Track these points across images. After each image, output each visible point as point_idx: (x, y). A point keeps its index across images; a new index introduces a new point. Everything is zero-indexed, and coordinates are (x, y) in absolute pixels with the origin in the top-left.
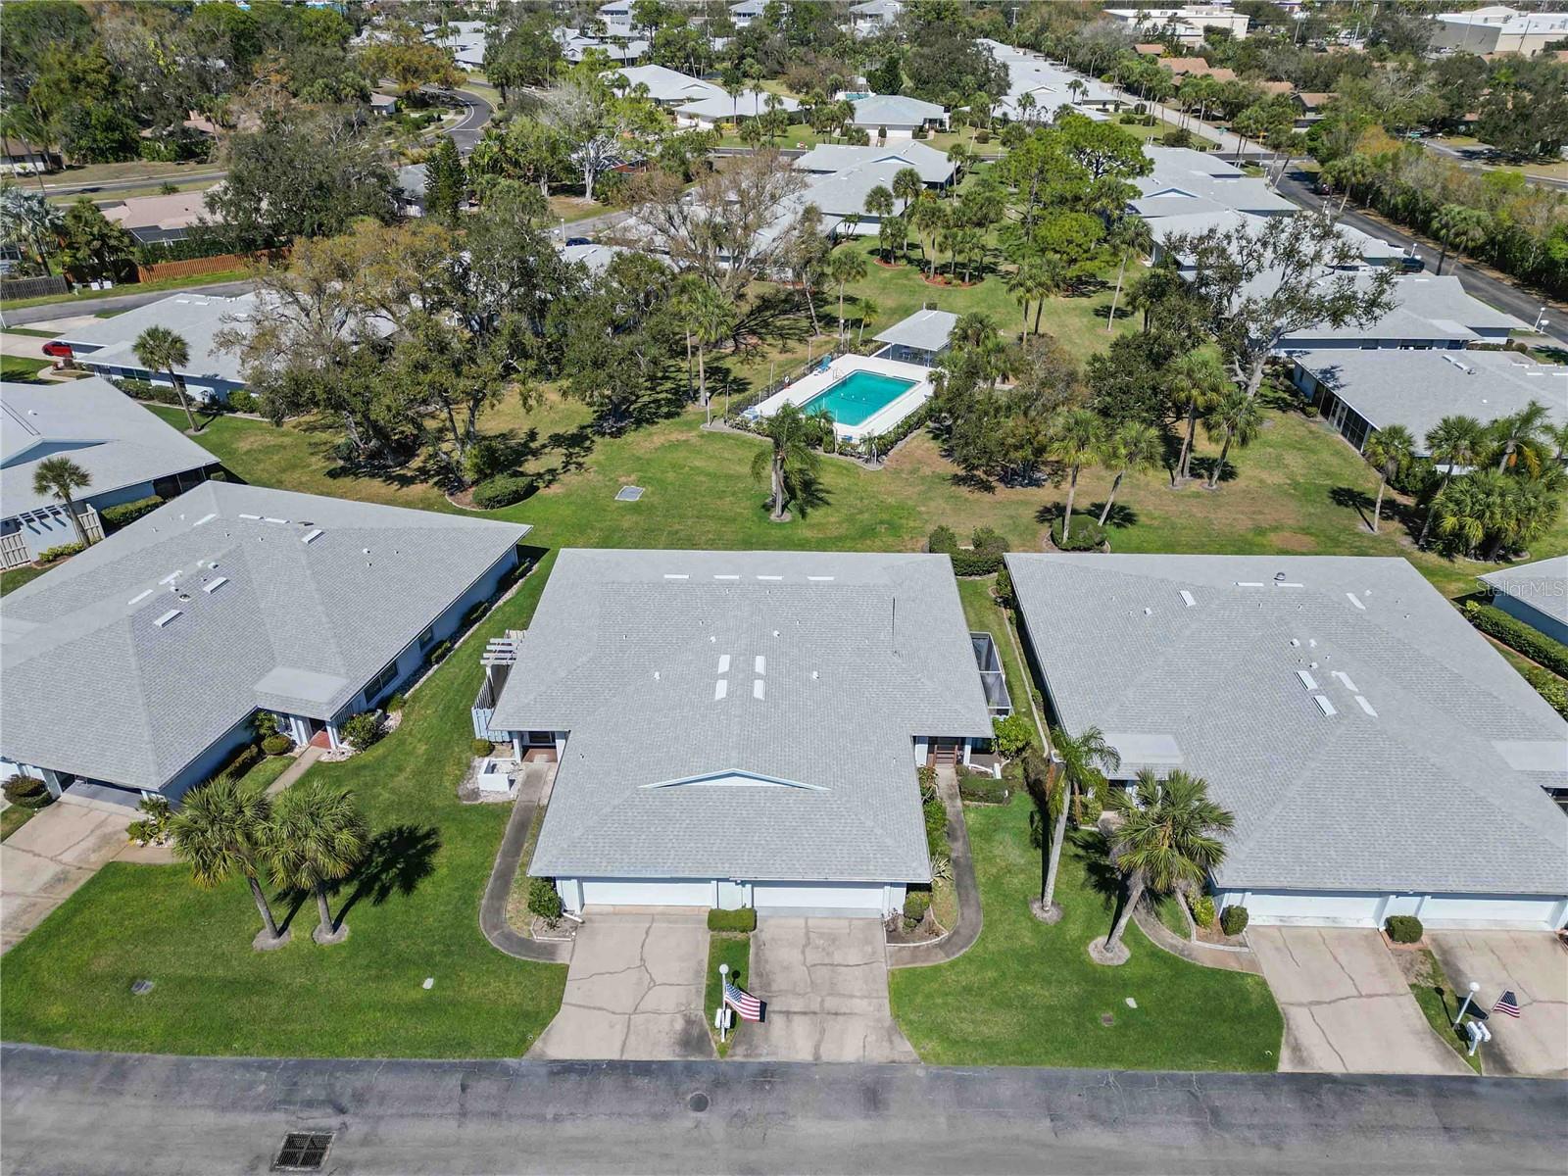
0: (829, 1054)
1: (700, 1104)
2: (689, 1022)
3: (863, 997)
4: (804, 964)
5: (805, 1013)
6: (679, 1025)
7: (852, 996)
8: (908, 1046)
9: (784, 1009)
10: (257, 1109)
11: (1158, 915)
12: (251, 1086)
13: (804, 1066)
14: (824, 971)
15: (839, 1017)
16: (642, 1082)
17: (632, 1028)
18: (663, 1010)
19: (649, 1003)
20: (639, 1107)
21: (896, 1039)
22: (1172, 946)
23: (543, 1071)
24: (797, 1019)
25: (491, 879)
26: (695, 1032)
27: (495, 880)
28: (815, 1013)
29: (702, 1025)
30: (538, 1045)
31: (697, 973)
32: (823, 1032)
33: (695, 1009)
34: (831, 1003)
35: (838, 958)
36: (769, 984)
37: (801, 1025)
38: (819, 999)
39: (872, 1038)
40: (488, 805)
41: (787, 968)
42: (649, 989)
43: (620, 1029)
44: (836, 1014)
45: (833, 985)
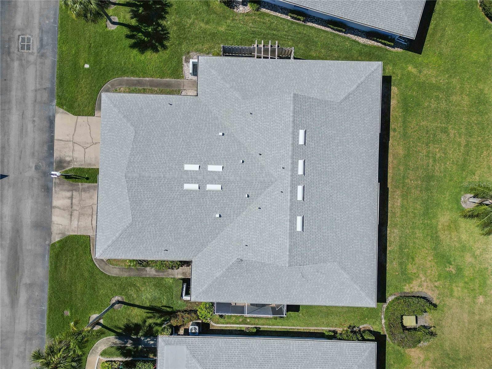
0: (55, 212)
1: (37, 168)
2: (69, 162)
3: (78, 224)
4: (93, 204)
5: (72, 204)
6: (68, 159)
7: (78, 222)
8: (57, 239)
9: (73, 196)
10: (40, 23)
12: (48, 18)
13: (51, 203)
14: (90, 211)
15: (70, 216)
16: (46, 148)
17: (67, 142)
18: (74, 153)
19: (77, 147)
20: (37, 148)
21: (60, 235)
22: (97, 348)
23: (51, 114)
24: (69, 201)
25: (137, 78)
26: (65, 165)
27: (137, 80)
28: (72, 208)
29: (67, 167)
30: (61, 110)
31: (90, 164)
32: (64, 210)
33: (74, 164)
34: (76, 214)
36: (84, 191)
37: (67, 202)
38: (77, 209)
39: (61, 227)
41: (91, 197)
42: (83, 147)
43: (68, 138)
44: (71, 215)
45: (83, 214)
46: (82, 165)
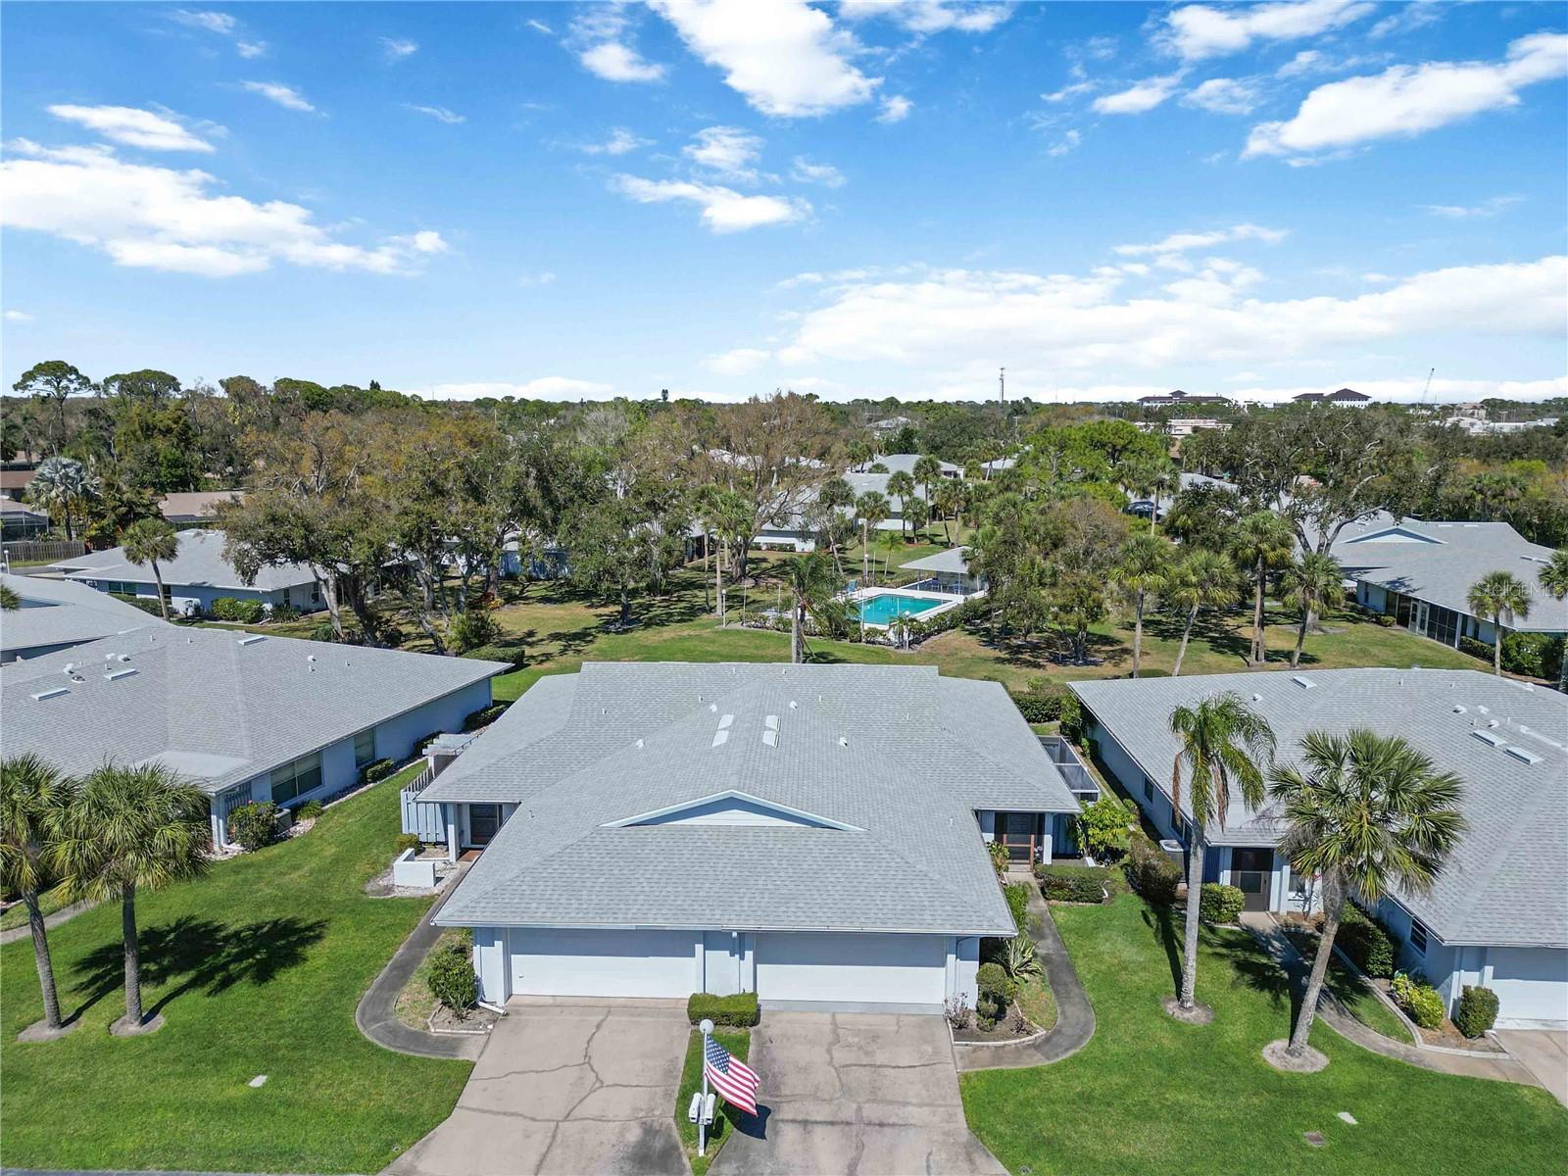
2: (649, 1131)
3: (920, 1105)
4: (830, 1063)
5: (832, 1123)
6: (634, 1135)
7: (905, 1104)
9: (800, 1117)
11: (1355, 1015)
14: (864, 1075)
15: (887, 1130)
17: (559, 1137)
18: (611, 1117)
19: (591, 1106)
21: (980, 1159)
22: (1390, 1052)
24: (819, 1131)
25: (386, 970)
26: (658, 1144)
27: (392, 969)
28: (848, 1123)
29: (669, 1136)
30: (407, 1158)
31: (668, 1073)
32: (861, 1147)
33: (661, 1116)
34: (872, 1112)
35: (881, 1058)
36: (777, 1088)
37: (825, 1139)
38: (854, 1106)
40: (402, 898)
41: (805, 1070)
42: (592, 1091)
43: (541, 1134)
44: (881, 1125)
45: (874, 1090)
46: (667, 1095)
